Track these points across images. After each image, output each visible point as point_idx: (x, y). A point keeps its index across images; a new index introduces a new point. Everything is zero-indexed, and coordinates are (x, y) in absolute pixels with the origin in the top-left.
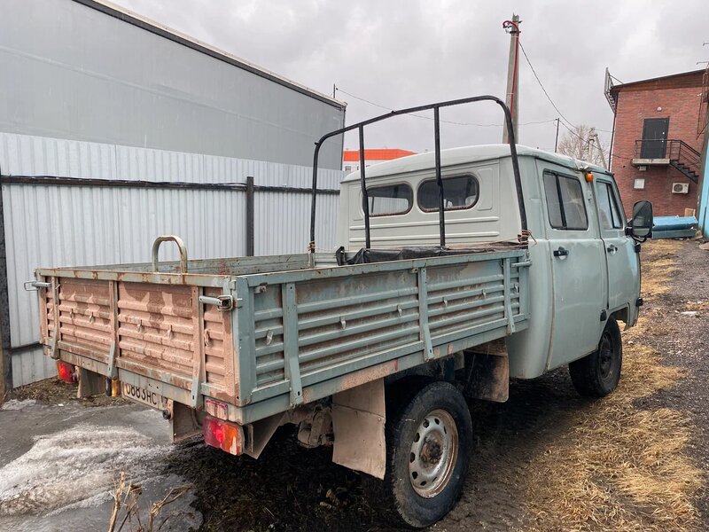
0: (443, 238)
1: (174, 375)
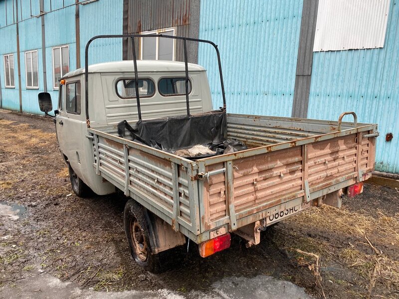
0: (188, 109)
1: (347, 176)
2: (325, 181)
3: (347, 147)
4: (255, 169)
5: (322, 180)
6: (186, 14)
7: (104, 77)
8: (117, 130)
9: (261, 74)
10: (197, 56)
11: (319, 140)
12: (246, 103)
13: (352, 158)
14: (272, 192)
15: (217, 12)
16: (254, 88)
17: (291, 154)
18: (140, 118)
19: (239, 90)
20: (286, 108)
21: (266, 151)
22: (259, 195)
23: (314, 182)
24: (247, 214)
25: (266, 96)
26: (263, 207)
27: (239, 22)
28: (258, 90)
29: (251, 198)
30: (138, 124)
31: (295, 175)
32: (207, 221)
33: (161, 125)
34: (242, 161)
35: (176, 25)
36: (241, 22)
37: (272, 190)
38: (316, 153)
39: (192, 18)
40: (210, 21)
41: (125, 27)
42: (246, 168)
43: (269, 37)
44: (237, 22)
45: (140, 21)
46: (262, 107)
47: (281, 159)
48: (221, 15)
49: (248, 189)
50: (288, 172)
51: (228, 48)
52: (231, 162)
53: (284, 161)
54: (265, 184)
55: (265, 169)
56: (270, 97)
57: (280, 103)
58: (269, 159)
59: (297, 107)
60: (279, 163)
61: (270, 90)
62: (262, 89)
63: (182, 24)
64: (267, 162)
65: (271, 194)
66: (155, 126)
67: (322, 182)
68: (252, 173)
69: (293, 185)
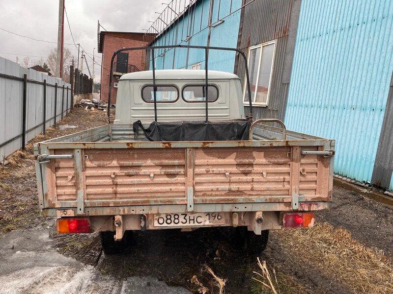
2: (226, 195)
3: (269, 162)
4: (115, 163)
5: (223, 193)
6: (286, 26)
7: (132, 84)
8: (132, 128)
9: (351, 85)
10: (291, 67)
11: (211, 146)
12: (332, 118)
13: (282, 177)
14: (138, 190)
15: (314, 19)
16: (342, 101)
17: (169, 155)
18: (156, 120)
19: (327, 103)
20: (375, 126)
21: (126, 147)
22: (120, 189)
23: (208, 193)
24: (100, 204)
25: (353, 111)
26: (123, 202)
27: (334, 28)
28: (346, 103)
29: (110, 190)
30: (152, 125)
31: (176, 179)
32: (51, 199)
33: (175, 128)
34: (98, 152)
35: (277, 37)
36: (336, 28)
37: (139, 189)
38: (209, 161)
39: (291, 29)
40: (307, 30)
41: (239, 44)
42: (104, 160)
43: (363, 42)
44: (332, 28)
45: (250, 37)
46: (348, 124)
47: (152, 158)
48: (317, 23)
49: (105, 181)
50: (163, 173)
51: (320, 57)
52: (80, 151)
53: (157, 162)
54: (129, 180)
55: (128, 165)
56: (358, 111)
57: (368, 120)
58: (136, 156)
59: (387, 125)
60: (149, 162)
61: (358, 105)
62: (350, 103)
63: (282, 36)
64: (134, 159)
65: (136, 192)
66: (168, 128)
67: (222, 195)
68: (110, 165)
69: (171, 189)
